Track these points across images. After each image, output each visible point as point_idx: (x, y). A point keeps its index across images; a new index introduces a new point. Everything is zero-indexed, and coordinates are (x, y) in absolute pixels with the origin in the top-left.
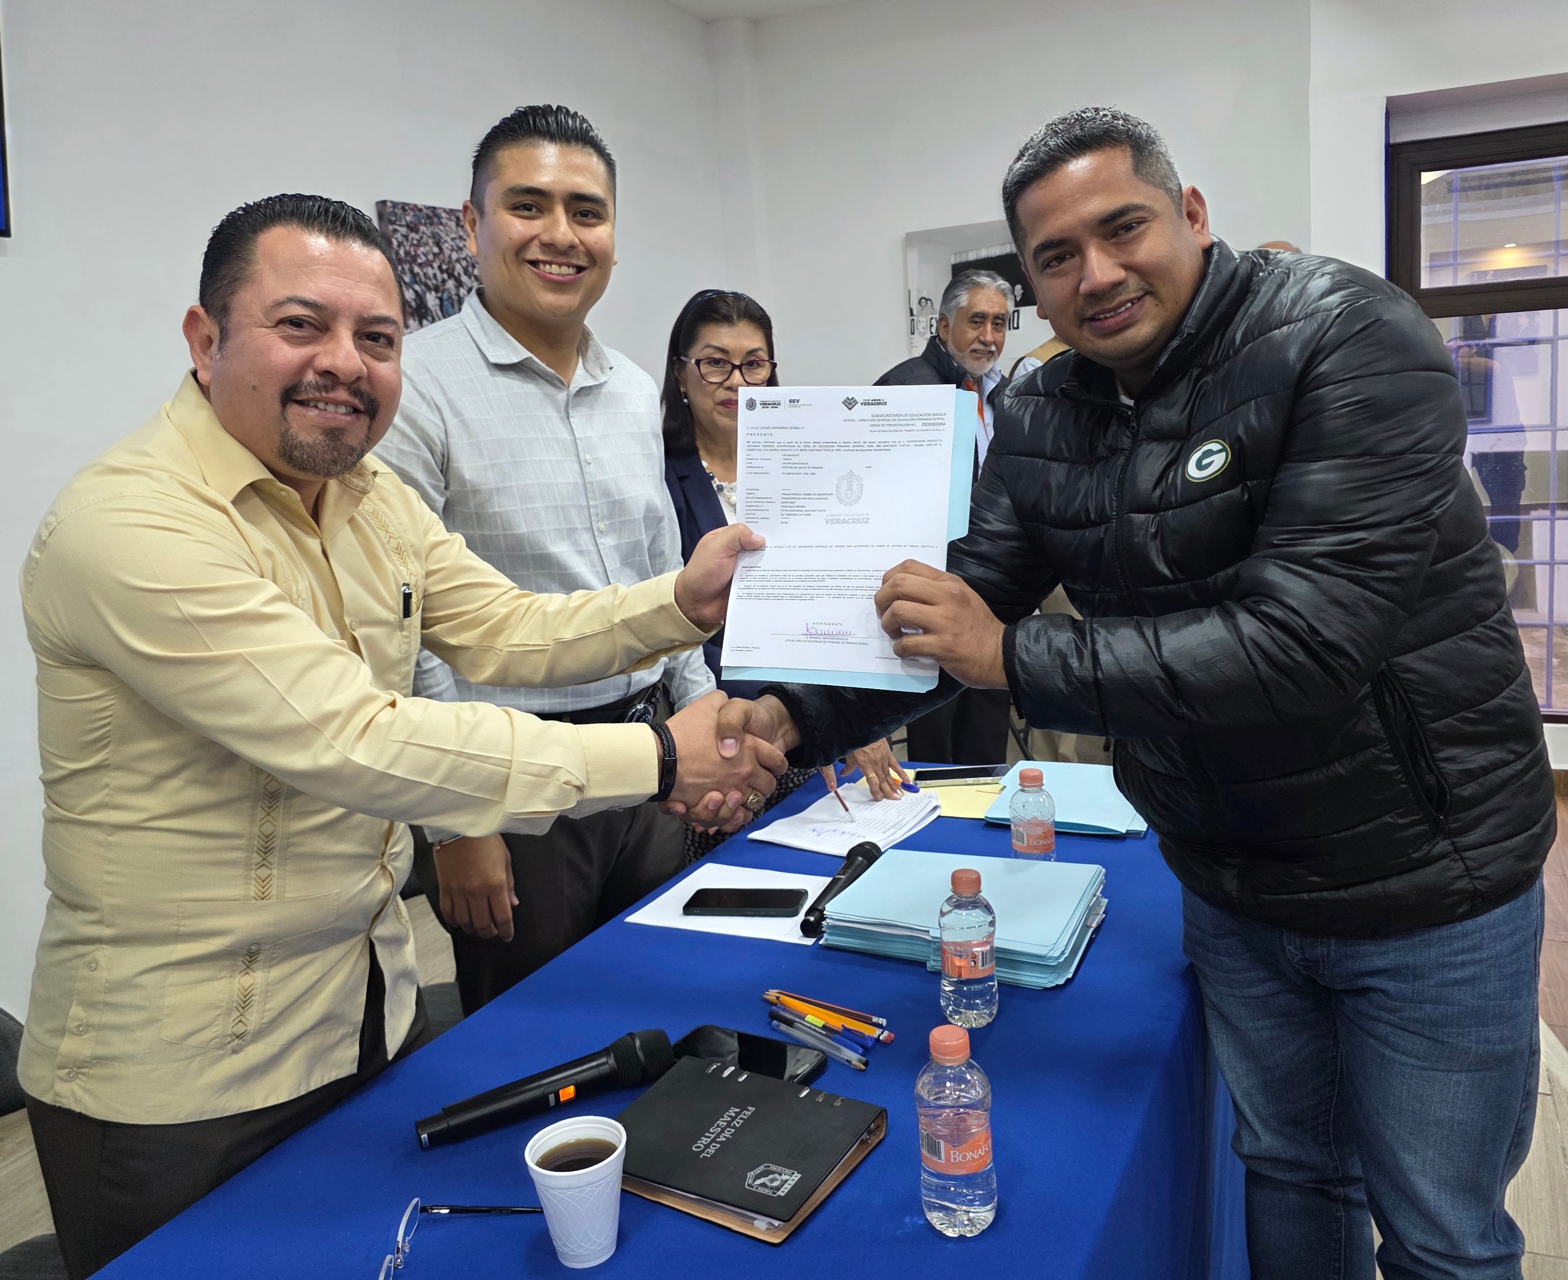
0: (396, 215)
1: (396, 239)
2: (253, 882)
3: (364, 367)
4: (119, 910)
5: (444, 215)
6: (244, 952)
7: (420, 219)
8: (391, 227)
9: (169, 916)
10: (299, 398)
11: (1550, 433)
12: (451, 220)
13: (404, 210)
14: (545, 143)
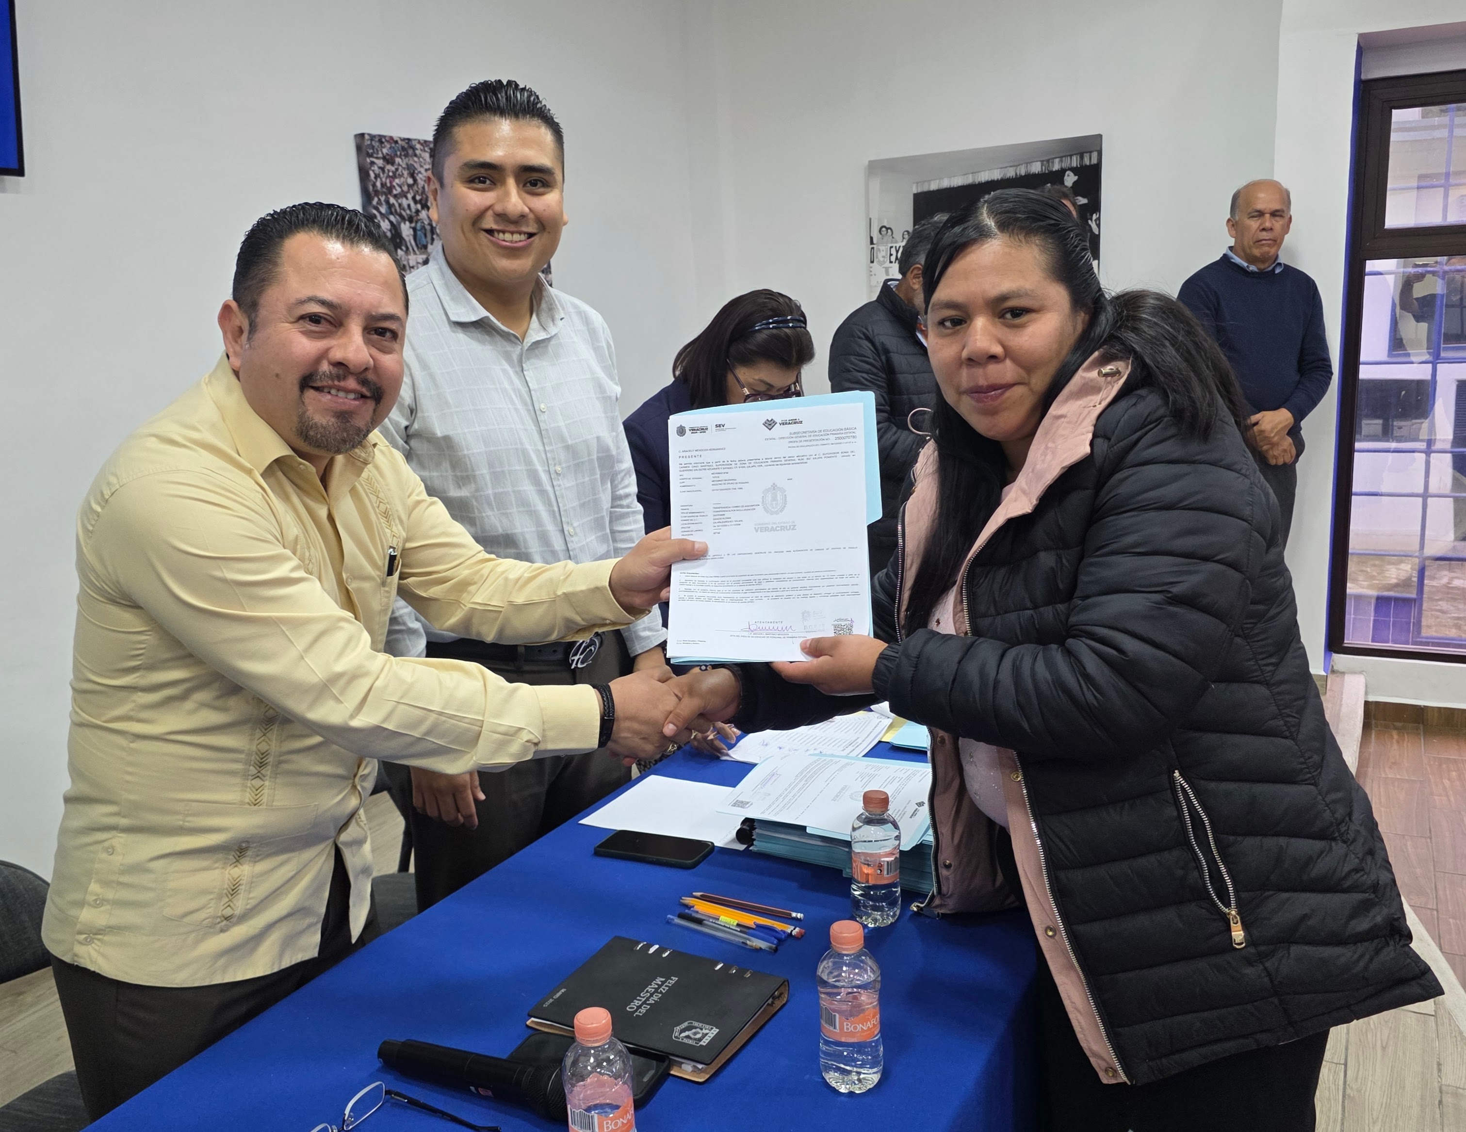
0: (373, 147)
1: (373, 171)
2: (249, 790)
3: (371, 359)
4: (137, 805)
5: (418, 146)
6: (234, 848)
7: (395, 151)
8: (368, 160)
9: (177, 813)
10: (315, 385)
12: (425, 151)
13: (381, 142)
14: (497, 118)
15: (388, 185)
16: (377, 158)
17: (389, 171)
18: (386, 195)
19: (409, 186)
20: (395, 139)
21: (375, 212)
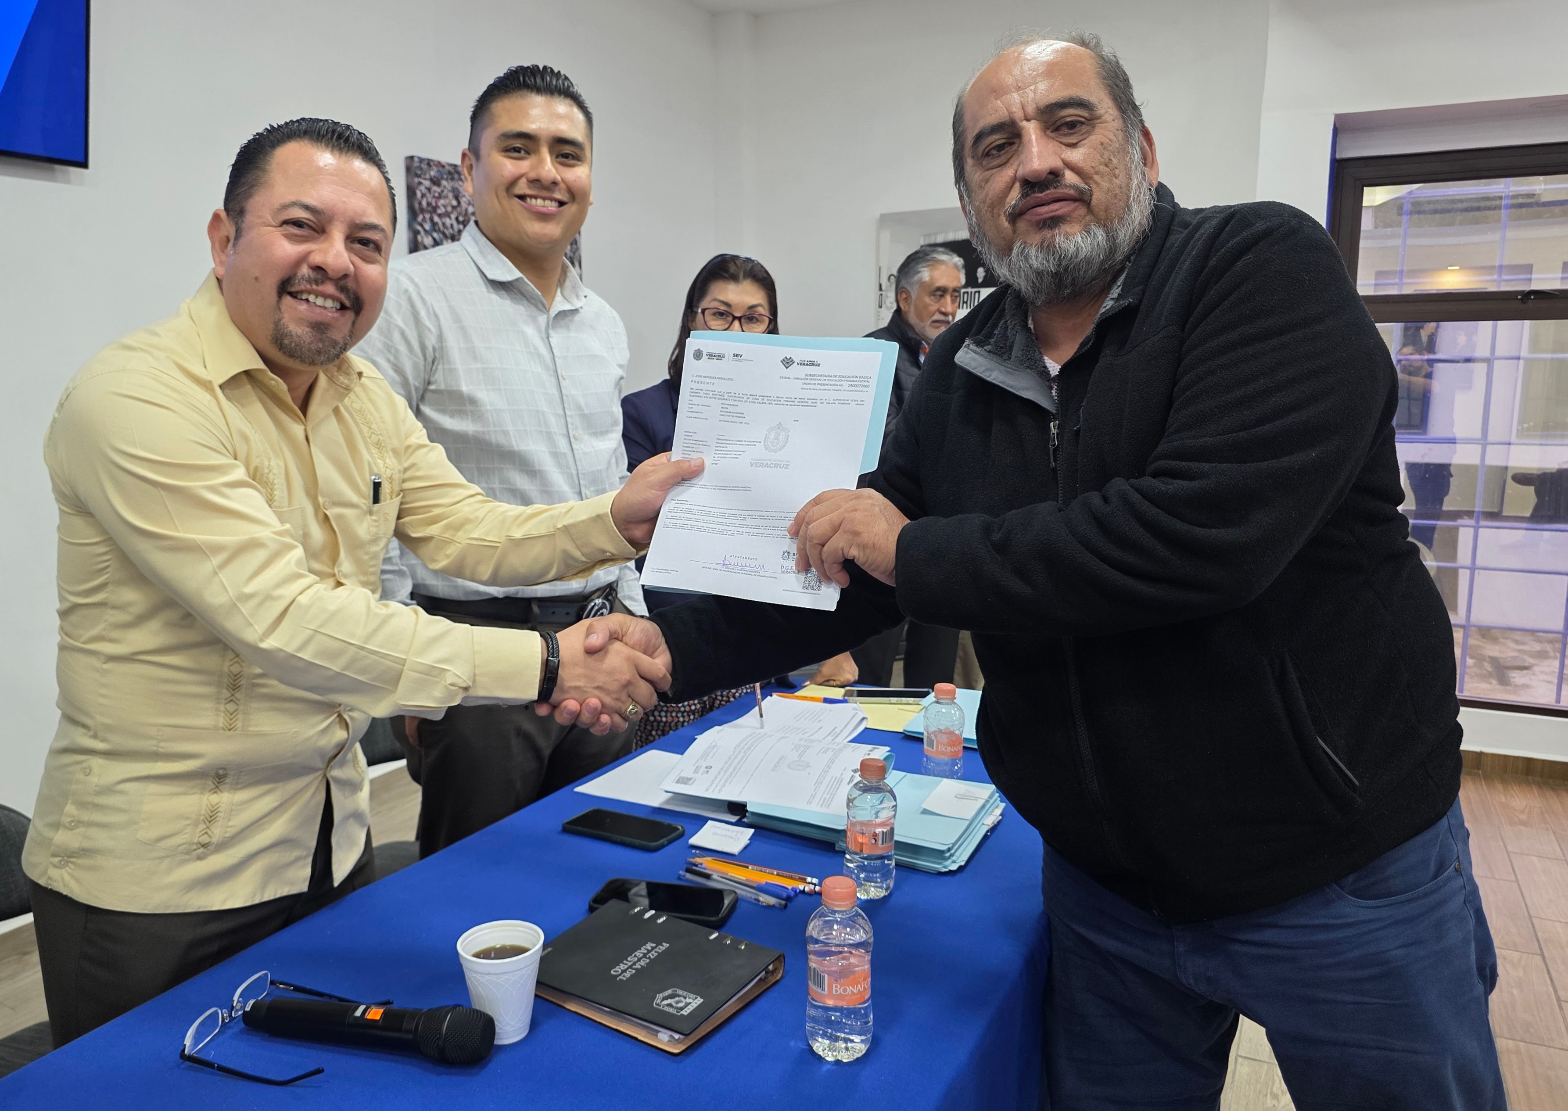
0: (421, 169)
1: (421, 191)
2: (223, 714)
4: (108, 728)
6: (213, 775)
7: (442, 175)
8: (416, 180)
9: (151, 738)
10: (292, 291)
11: (1480, 446)
13: (429, 165)
14: (533, 95)
15: (434, 204)
16: (425, 179)
17: (435, 192)
18: (431, 213)
19: (454, 207)
20: (443, 163)
21: (419, 228)
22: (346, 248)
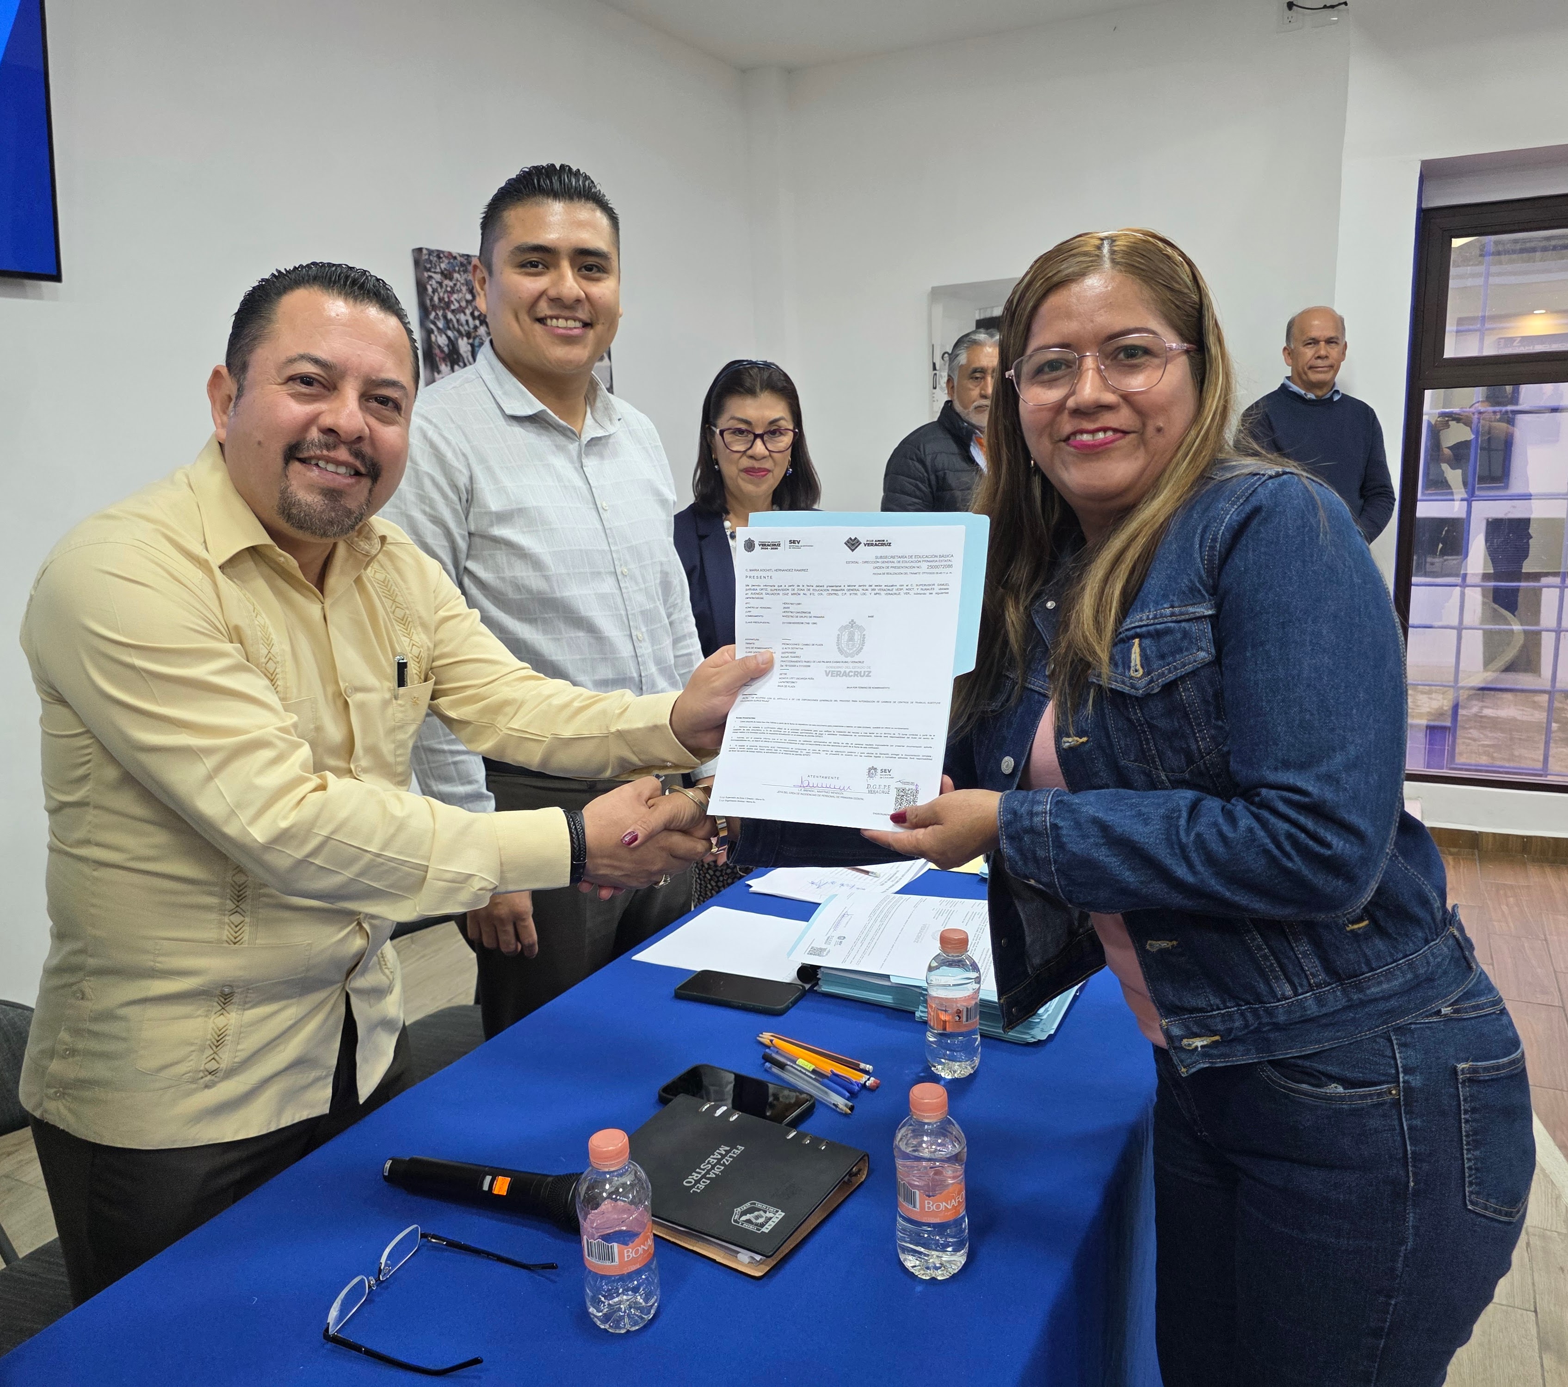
0: (431, 262)
1: (431, 285)
2: (227, 926)
3: (366, 428)
6: (218, 993)
7: (454, 267)
8: (426, 274)
9: (145, 952)
10: (301, 456)
13: (439, 257)
14: (550, 201)
15: (446, 300)
16: (435, 273)
17: (447, 286)
18: (444, 310)
19: (467, 302)
20: (454, 254)
21: (432, 326)
22: (361, 408)
